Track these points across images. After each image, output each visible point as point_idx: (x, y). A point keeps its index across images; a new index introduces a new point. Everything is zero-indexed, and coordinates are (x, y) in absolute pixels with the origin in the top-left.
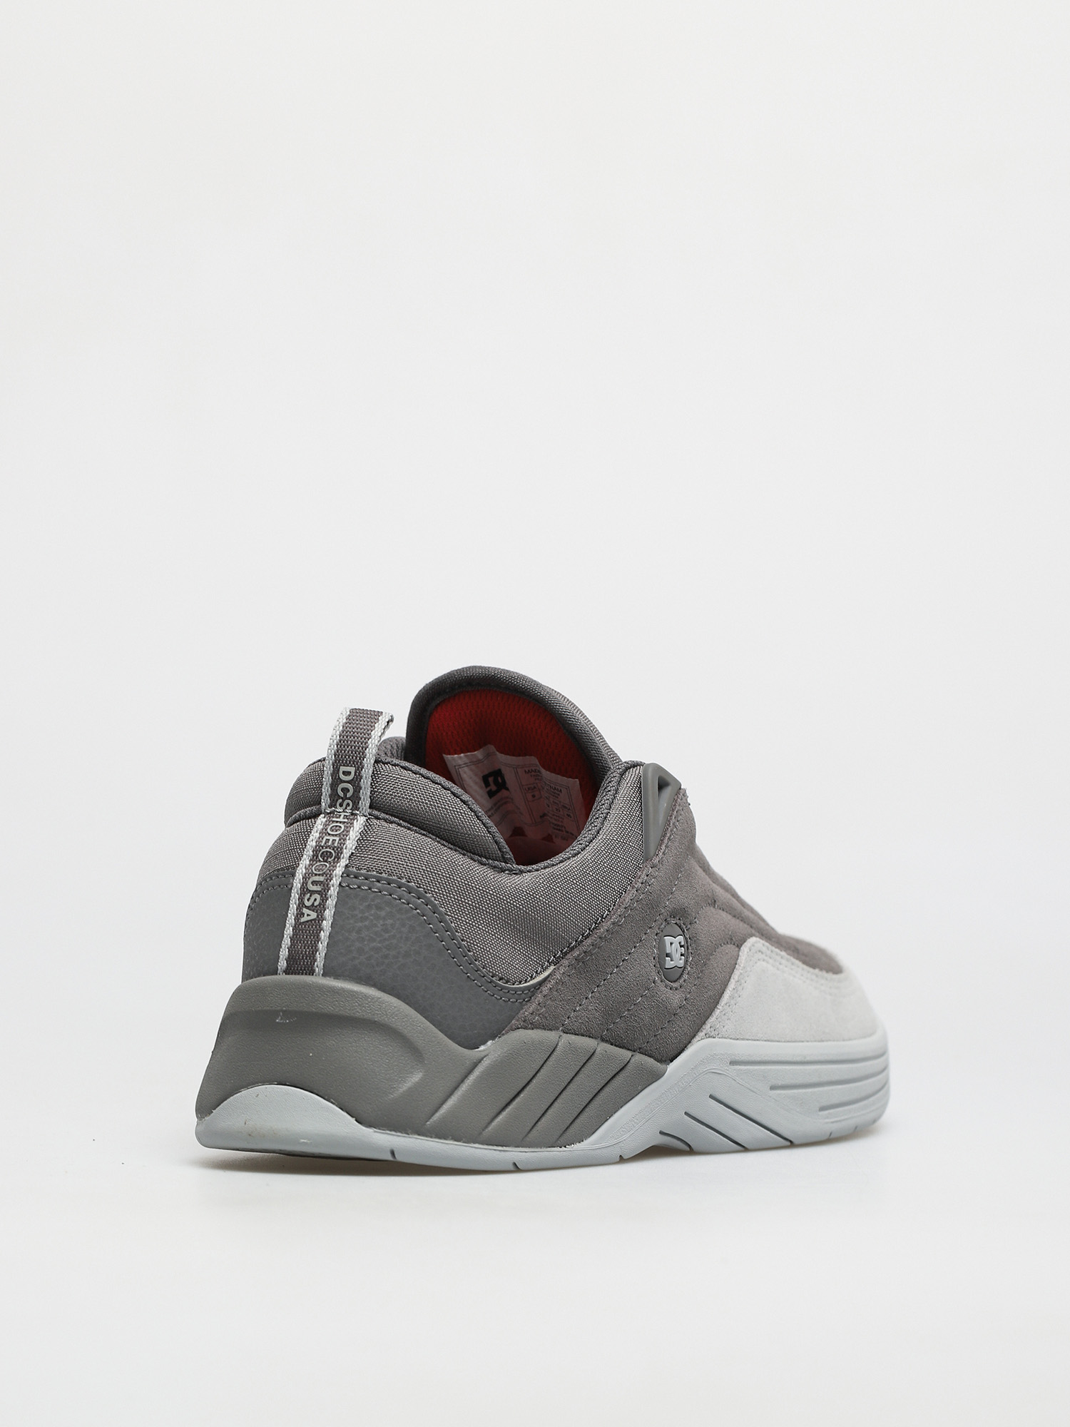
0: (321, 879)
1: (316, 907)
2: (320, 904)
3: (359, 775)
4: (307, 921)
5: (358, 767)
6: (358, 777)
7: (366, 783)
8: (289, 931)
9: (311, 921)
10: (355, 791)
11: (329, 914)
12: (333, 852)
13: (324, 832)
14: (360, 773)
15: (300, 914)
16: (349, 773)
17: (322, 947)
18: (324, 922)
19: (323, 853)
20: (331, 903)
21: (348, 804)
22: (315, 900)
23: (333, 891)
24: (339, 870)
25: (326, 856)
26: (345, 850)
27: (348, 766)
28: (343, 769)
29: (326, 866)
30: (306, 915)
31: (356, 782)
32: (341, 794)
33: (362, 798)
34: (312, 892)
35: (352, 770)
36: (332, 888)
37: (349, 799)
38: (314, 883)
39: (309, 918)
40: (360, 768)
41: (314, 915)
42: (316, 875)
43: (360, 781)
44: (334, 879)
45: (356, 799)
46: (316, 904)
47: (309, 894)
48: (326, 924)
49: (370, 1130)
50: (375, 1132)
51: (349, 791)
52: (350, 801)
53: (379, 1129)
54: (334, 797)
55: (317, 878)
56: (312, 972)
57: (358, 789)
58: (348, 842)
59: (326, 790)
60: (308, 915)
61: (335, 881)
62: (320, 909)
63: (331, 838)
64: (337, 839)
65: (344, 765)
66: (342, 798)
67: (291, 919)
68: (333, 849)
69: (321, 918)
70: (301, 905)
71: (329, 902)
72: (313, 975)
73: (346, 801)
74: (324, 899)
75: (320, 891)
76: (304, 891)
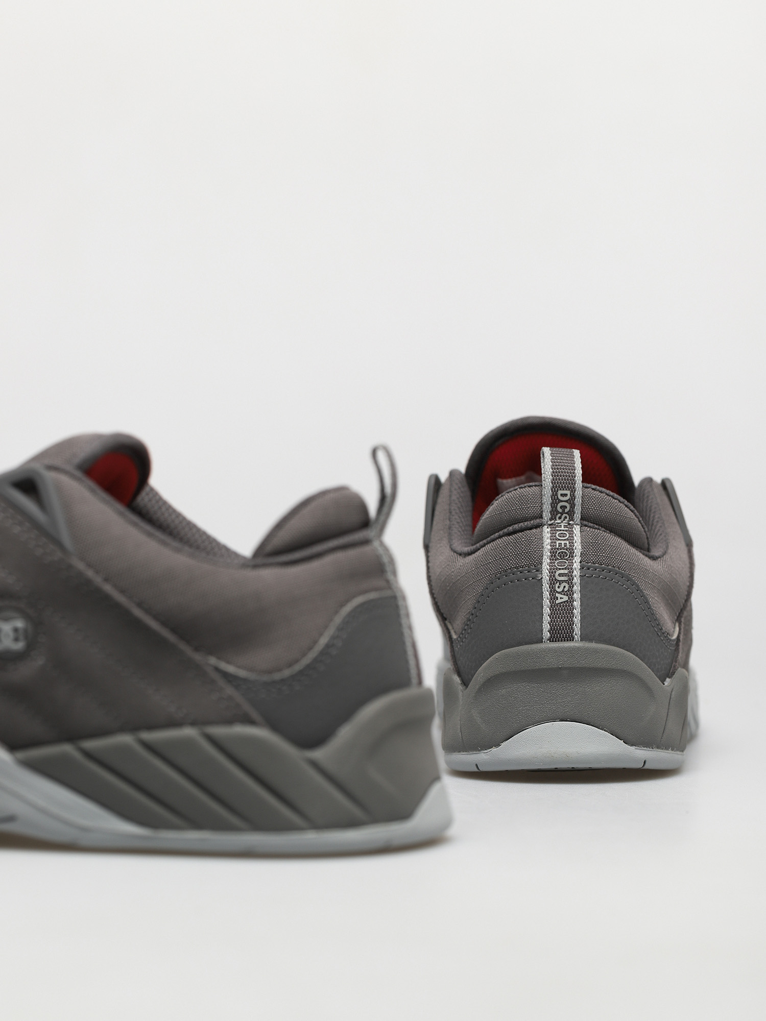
0: (566, 571)
1: (566, 592)
2: (568, 590)
3: (573, 496)
4: (562, 603)
5: (572, 490)
6: (573, 497)
7: (578, 501)
8: (546, 610)
9: (564, 602)
10: (571, 507)
11: (577, 596)
12: (567, 551)
13: (553, 539)
14: (573, 494)
15: (553, 598)
16: (566, 495)
17: (577, 620)
18: (574, 602)
19: (559, 553)
20: (577, 588)
21: (566, 517)
22: (565, 587)
23: (577, 580)
24: (576, 565)
25: (563, 555)
26: (575, 551)
27: (563, 490)
28: (560, 492)
29: (566, 563)
30: (559, 598)
31: (572, 501)
32: (560, 510)
33: (577, 512)
34: (561, 582)
35: (568, 492)
36: (575, 578)
37: (566, 513)
38: (560, 575)
39: (562, 600)
40: (573, 491)
41: (566, 598)
42: (560, 569)
43: (575, 500)
44: (575, 571)
45: (571, 514)
46: (566, 589)
47: (558, 583)
48: (577, 604)
49: (633, 748)
50: (636, 749)
51: (566, 507)
52: (567, 515)
53: (638, 747)
54: (554, 513)
55: (562, 571)
56: (571, 639)
57: (573, 506)
58: (575, 544)
59: (547, 508)
60: (561, 598)
61: (577, 573)
62: (570, 593)
63: (563, 542)
64: (568, 542)
65: (561, 490)
66: (561, 513)
67: (546, 602)
68: (567, 550)
69: (571, 600)
70: (553, 591)
71: (575, 588)
72: (573, 640)
73: (564, 515)
74: (571, 586)
75: (567, 581)
76: (553, 581)
